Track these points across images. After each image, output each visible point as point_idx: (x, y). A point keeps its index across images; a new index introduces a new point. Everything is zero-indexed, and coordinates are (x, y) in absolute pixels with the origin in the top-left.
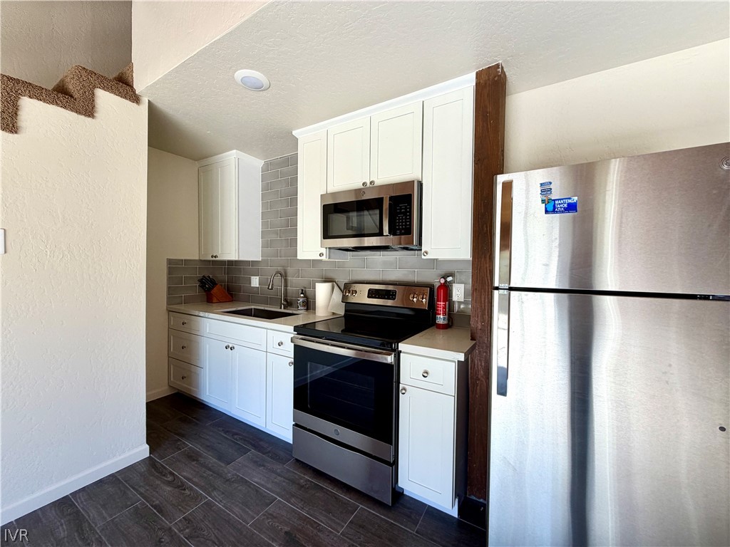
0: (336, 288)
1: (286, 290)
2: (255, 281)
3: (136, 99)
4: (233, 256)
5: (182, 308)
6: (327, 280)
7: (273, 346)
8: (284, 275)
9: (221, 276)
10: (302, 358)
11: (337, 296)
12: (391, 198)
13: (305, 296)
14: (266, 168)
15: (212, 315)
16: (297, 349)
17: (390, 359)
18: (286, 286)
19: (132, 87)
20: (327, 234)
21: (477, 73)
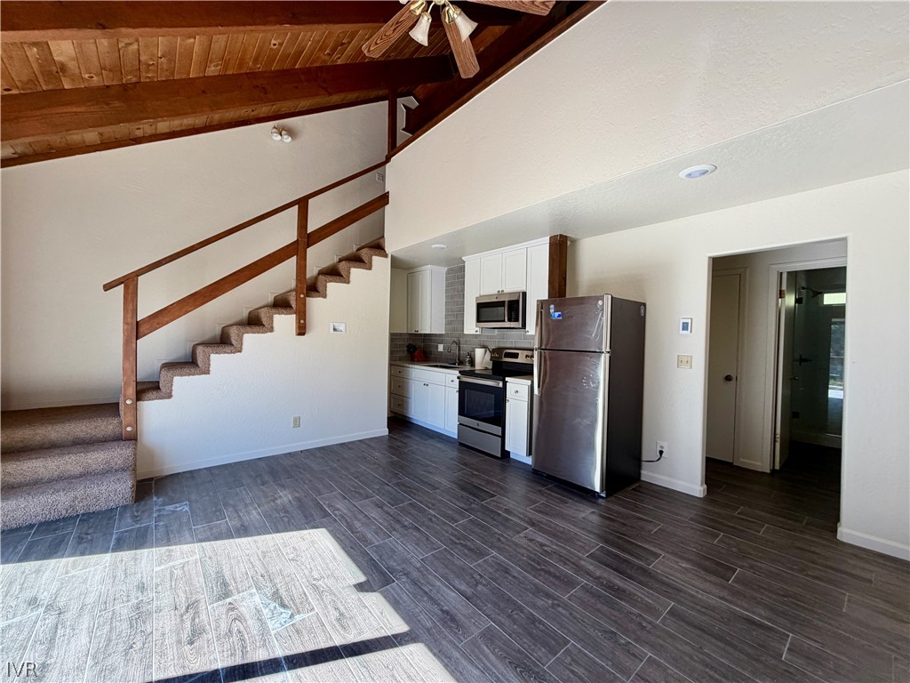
0: (488, 352)
1: (459, 353)
2: (441, 348)
3: (386, 256)
4: (427, 331)
5: (398, 363)
6: (484, 347)
7: (449, 383)
8: (458, 344)
9: (419, 344)
10: (463, 387)
11: (488, 356)
12: (509, 302)
13: (471, 357)
14: (448, 272)
15: (416, 366)
16: (461, 383)
17: (501, 385)
18: (459, 350)
19: (384, 250)
20: (479, 320)
21: (551, 238)
